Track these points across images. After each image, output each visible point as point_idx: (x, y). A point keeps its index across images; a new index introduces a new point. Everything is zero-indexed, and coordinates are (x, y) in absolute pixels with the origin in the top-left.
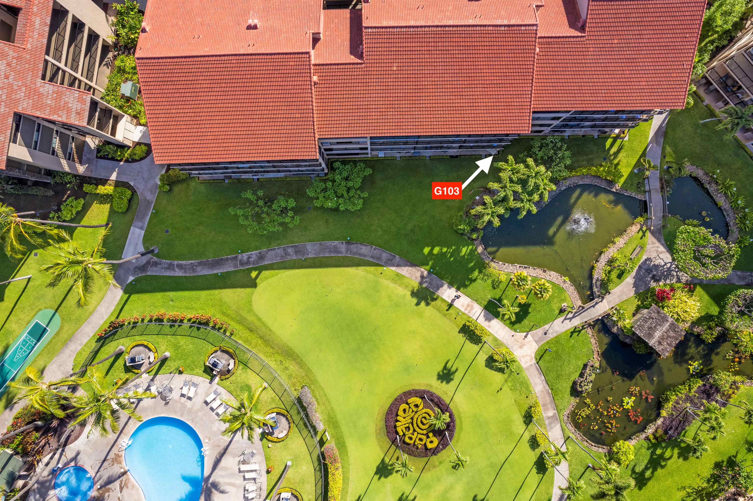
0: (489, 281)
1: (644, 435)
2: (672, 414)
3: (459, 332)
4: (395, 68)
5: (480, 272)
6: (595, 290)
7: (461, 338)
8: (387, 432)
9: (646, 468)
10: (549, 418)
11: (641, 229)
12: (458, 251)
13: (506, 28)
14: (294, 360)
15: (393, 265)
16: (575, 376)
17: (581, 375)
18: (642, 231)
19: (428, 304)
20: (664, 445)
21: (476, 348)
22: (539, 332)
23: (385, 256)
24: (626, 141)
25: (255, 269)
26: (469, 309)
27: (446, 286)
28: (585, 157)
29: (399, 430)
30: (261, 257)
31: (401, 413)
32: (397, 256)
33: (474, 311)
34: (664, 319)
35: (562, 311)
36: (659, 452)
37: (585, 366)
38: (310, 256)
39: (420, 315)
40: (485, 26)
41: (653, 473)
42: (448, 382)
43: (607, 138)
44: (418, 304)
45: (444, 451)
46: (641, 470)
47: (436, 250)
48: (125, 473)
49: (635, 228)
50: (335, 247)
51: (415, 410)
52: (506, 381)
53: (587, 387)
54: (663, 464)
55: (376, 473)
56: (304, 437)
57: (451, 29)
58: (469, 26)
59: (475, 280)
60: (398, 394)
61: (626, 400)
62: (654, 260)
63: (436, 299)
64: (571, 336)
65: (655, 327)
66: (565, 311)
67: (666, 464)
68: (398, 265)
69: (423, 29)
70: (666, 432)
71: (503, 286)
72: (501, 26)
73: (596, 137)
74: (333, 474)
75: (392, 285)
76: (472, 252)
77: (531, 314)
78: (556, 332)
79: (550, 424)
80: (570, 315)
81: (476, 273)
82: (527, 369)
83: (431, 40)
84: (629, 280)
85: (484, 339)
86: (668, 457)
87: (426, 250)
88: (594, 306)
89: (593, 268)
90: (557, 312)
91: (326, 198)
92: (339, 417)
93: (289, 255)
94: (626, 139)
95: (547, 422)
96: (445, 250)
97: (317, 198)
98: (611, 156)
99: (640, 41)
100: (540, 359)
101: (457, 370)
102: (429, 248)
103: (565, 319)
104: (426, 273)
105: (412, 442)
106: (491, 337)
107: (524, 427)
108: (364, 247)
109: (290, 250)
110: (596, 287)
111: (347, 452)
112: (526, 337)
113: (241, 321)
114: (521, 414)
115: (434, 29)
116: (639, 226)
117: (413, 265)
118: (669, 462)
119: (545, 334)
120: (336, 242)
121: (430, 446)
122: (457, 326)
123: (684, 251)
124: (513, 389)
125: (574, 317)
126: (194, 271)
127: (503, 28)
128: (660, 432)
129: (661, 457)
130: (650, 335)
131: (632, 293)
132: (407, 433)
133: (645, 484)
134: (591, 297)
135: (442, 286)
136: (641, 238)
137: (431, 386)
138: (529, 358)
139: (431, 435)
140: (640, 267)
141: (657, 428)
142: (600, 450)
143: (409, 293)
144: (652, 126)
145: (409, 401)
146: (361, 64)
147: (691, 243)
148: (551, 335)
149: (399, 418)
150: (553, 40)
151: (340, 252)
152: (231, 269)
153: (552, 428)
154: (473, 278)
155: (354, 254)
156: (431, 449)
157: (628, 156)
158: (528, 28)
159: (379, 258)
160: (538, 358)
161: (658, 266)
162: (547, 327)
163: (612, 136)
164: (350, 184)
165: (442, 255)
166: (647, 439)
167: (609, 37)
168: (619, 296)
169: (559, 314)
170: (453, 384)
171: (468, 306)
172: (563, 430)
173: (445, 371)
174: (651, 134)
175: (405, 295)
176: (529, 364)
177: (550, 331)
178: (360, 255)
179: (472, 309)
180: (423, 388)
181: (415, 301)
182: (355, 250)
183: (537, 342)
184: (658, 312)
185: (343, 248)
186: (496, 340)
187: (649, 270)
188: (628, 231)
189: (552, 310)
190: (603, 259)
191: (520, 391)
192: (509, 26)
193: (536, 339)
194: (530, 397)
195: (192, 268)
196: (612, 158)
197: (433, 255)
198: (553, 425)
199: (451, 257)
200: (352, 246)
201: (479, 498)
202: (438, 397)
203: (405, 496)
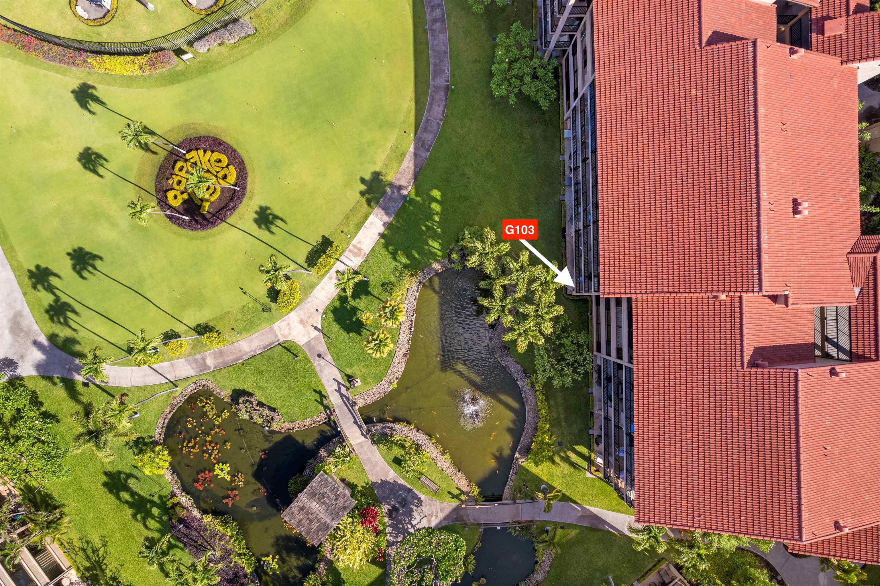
0: (393, 279)
1: (177, 491)
2: (207, 530)
3: (323, 237)
4: (693, 92)
5: (406, 266)
6: (379, 426)
7: (315, 239)
8: (190, 139)
9: (133, 494)
10: (204, 359)
11: (462, 493)
12: (435, 236)
13: (755, 247)
14: (291, 17)
15: (416, 149)
16: (260, 396)
17: (261, 404)
18: (460, 494)
19: (362, 193)
20: (165, 518)
21: (302, 259)
22: (322, 347)
23: (429, 137)
24: (585, 474)
26: (356, 251)
27: (387, 219)
28: (562, 416)
29: (193, 153)
31: (216, 156)
32: (428, 154)
33: (352, 258)
34: (336, 515)
35: (350, 378)
36: (155, 511)
37: (274, 410)
38: (430, 39)
39: (347, 184)
40: (758, 215)
41: (127, 502)
42: (256, 221)
43: (590, 448)
44: (363, 181)
45: (163, 215)
46: (131, 486)
47: (436, 207)
49: (463, 484)
50: (442, 71)
51: (220, 175)
52: (256, 300)
53: (244, 410)
54: (139, 517)
56: (188, 29)
57: (753, 166)
58: (758, 192)
59: (395, 259)
60: (241, 154)
61: (227, 468)
62: (419, 510)
63: (369, 205)
64: (315, 390)
65: (324, 503)
66: (350, 382)
67: (137, 520)
68: (416, 155)
69: (752, 126)
70: (181, 521)
71: (385, 296)
72: (759, 238)
73: (591, 432)
74: (134, 62)
75: (389, 145)
76: (433, 256)
77: (347, 336)
78: (321, 371)
79: (196, 361)
80: (343, 390)
81: (405, 260)
82: (272, 329)
83: (736, 140)
84: (392, 475)
85: (313, 271)
86: (148, 523)
87: (436, 194)
88: (356, 422)
89: (409, 423)
90: (349, 372)
91: (508, 49)
92: (212, 75)
93: (432, 11)
94: (588, 475)
95: (198, 356)
96: (437, 218)
97: (508, 37)
98: (565, 452)
99: (736, 450)
100: (284, 347)
101: (272, 233)
102: (439, 198)
103: (339, 384)
104: (405, 192)
105: (176, 171)
106: (316, 280)
107: (193, 325)
108: (441, 108)
109: (438, 12)
110: (383, 428)
111: (165, 85)
112: (316, 328)
114: (210, 320)
115: (753, 142)
116: (466, 489)
117: (416, 175)
118: (140, 526)
119: (319, 356)
120: (448, 73)
121: (170, 195)
122: (332, 234)
123: (430, 543)
124: (244, 310)
125: (342, 395)
127: (755, 241)
128: (183, 514)
129: (148, 514)
130: (312, 495)
131: (374, 478)
132: (189, 164)
133: (111, 491)
134: (368, 421)
135: (387, 214)
136: (449, 493)
137: (251, 198)
138: (286, 332)
139: (185, 196)
140: (410, 490)
141: (187, 509)
142: (158, 430)
143: (378, 169)
144: (605, 511)
145: (231, 168)
146: (700, 44)
147: (440, 553)
148: (317, 363)
149: (209, 153)
150: (738, 321)
151: (434, 78)
153: (190, 364)
154: (397, 257)
155: (433, 97)
156: (166, 197)
157: (564, 476)
158: (756, 278)
159: (425, 130)
160: (286, 345)
161: (411, 515)
162: (329, 357)
163: (592, 454)
164: (527, 79)
165: (429, 215)
166: (173, 495)
167: (741, 404)
168: (369, 460)
169: (346, 375)
170: (254, 228)
171: (360, 249)
172: (187, 378)
173: (271, 217)
174: (594, 510)
175: (375, 163)
176: (278, 332)
177: (322, 363)
178: (431, 104)
179: (356, 255)
180: (249, 187)
181: (367, 177)
182: (437, 97)
183: (308, 343)
184: (345, 508)
185: (441, 82)
186: (313, 287)
187: (404, 503)
188: (460, 474)
189: (352, 366)
190: (421, 438)
191: (241, 320)
192: (759, 250)
193: (313, 343)
194: (233, 333)
196: (562, 454)
197: (430, 203)
198: (194, 365)
199: (426, 226)
200: (442, 93)
201: (98, 263)
202: (236, 207)
203: (104, 162)
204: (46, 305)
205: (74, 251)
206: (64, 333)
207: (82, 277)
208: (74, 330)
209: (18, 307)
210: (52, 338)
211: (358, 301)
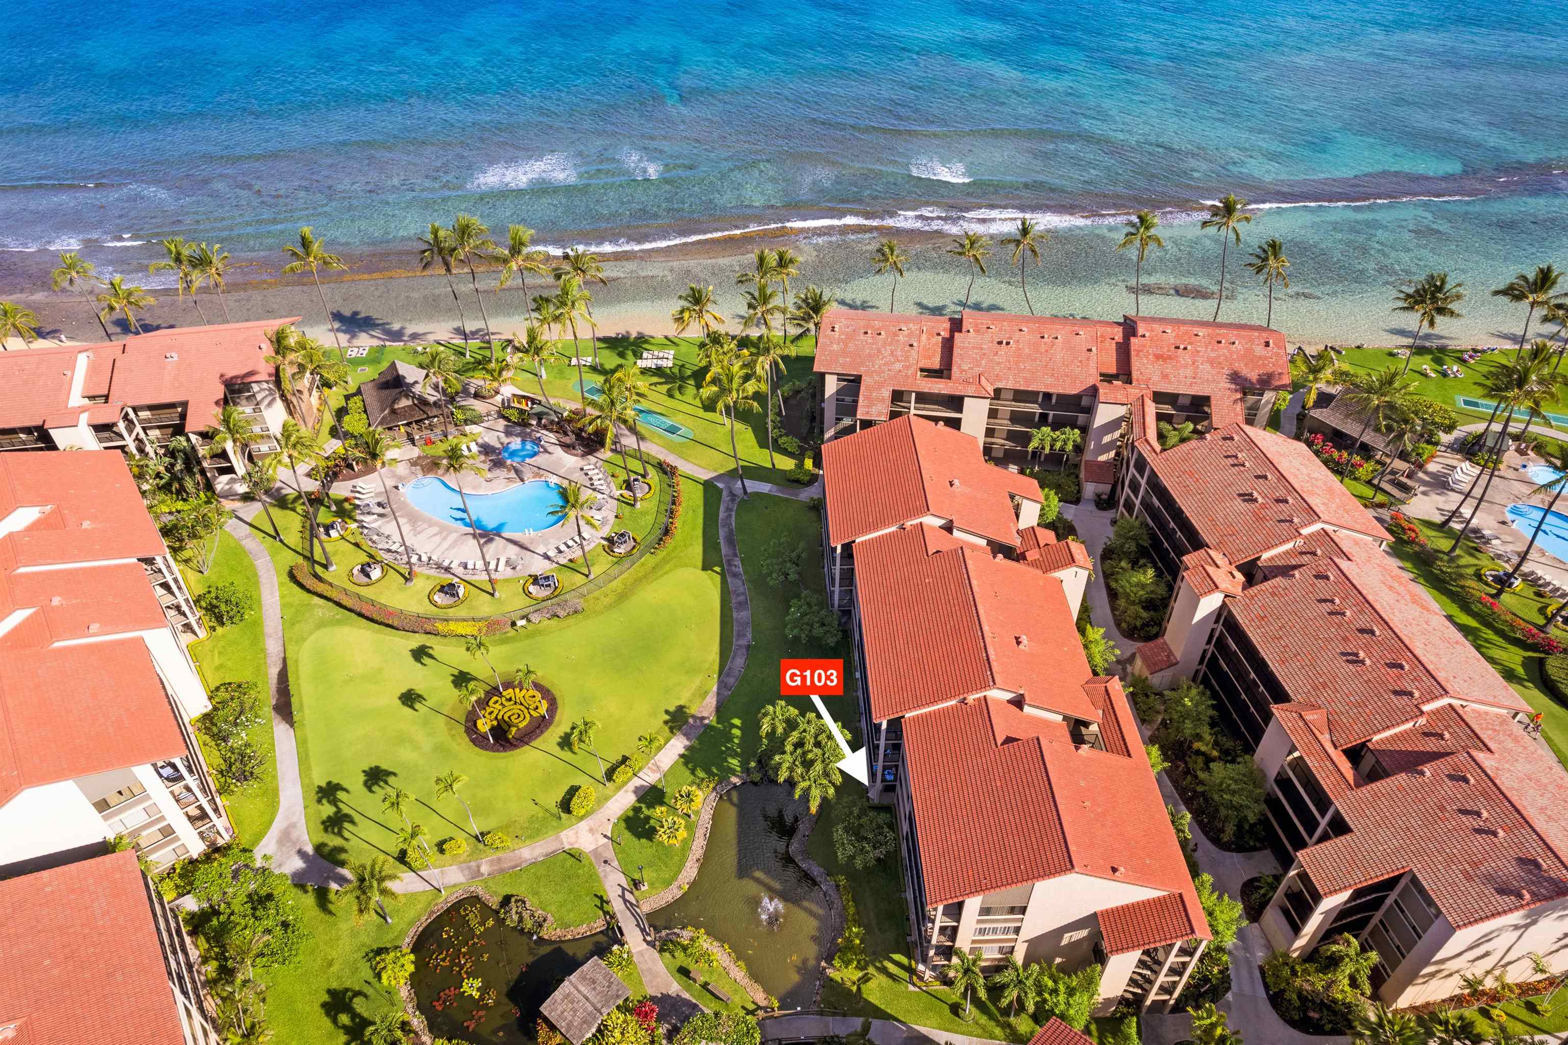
1: (412, 1009)
3: (622, 755)
5: (704, 780)
7: (615, 757)
8: (510, 681)
9: (354, 1016)
10: (478, 867)
11: (759, 1008)
12: (735, 755)
14: (615, 602)
15: (719, 689)
16: (533, 901)
18: (756, 1010)
19: (666, 722)
21: (598, 774)
22: (609, 854)
23: (731, 680)
24: (907, 988)
25: (723, 570)
26: (654, 768)
27: (687, 743)
29: (511, 691)
30: (735, 575)
31: (531, 693)
32: (730, 692)
33: (650, 773)
34: (606, 1003)
35: (636, 884)
38: (735, 615)
39: (652, 715)
42: (559, 744)
44: (667, 712)
45: (467, 739)
46: (355, 1006)
47: (737, 732)
48: (522, 480)
49: (760, 997)
50: (744, 635)
51: (532, 707)
52: (546, 810)
53: (514, 910)
55: (461, 672)
58: (981, 626)
59: (693, 773)
60: (554, 693)
61: (478, 983)
63: (672, 732)
64: (596, 895)
66: (636, 887)
68: (718, 694)
73: (909, 939)
75: (694, 686)
76: (733, 772)
77: (637, 842)
78: (605, 877)
79: (469, 868)
80: (628, 896)
81: (703, 775)
82: (558, 838)
84: (674, 987)
85: (609, 786)
87: (737, 722)
88: (638, 925)
89: (699, 928)
90: (637, 876)
91: (799, 607)
92: (539, 641)
93: (737, 597)
94: (912, 988)
95: (473, 864)
96: (736, 741)
98: (881, 962)
100: (569, 854)
101: (575, 753)
102: (739, 725)
103: (624, 889)
104: (707, 721)
105: (491, 703)
106: (611, 793)
107: (474, 832)
108: (742, 661)
109: (742, 598)
110: (667, 935)
112: (605, 836)
113: (665, 561)
114: (493, 828)
116: (763, 1003)
117: (719, 709)
119: (605, 862)
120: (750, 636)
121: (480, 723)
122: (631, 753)
124: (532, 819)
125: (625, 901)
126: (723, 526)
131: (652, 992)
132: (505, 699)
133: (328, 1014)
134: (654, 927)
135: (688, 739)
137: (558, 726)
138: (573, 840)
139: (495, 723)
140: (695, 1007)
141: (416, 1033)
142: (407, 940)
143: (682, 703)
145: (544, 702)
148: (601, 869)
149: (524, 691)
150: (988, 717)
151: (737, 640)
152: (724, 552)
153: (462, 871)
154: (695, 772)
155: (736, 652)
156: (475, 725)
157: (882, 989)
159: (728, 675)
160: (571, 852)
162: (615, 863)
163: (913, 963)
164: (816, 625)
165: (730, 738)
168: (649, 970)
169: (633, 880)
170: (557, 750)
171: (658, 767)
172: (454, 886)
174: (922, 1029)
175: (679, 699)
176: (565, 840)
177: (608, 868)
178: (734, 658)
179: (653, 771)
180: (557, 718)
181: (672, 709)
182: (740, 652)
183: (596, 850)
184: (618, 996)
185: (743, 642)
186: (607, 799)
188: (756, 986)
189: (640, 870)
190: (711, 945)
191: (527, 828)
193: (600, 850)
194: (517, 841)
195: (727, 524)
196: (878, 964)
197: (730, 729)
198: (466, 872)
199: (726, 747)
200: (744, 651)
201: (391, 780)
202: (542, 732)
203: (423, 700)
204: (324, 817)
205: (371, 769)
206: (334, 841)
207: (371, 790)
208: (346, 839)
209: (294, 819)
210: (319, 848)
211: (652, 810)
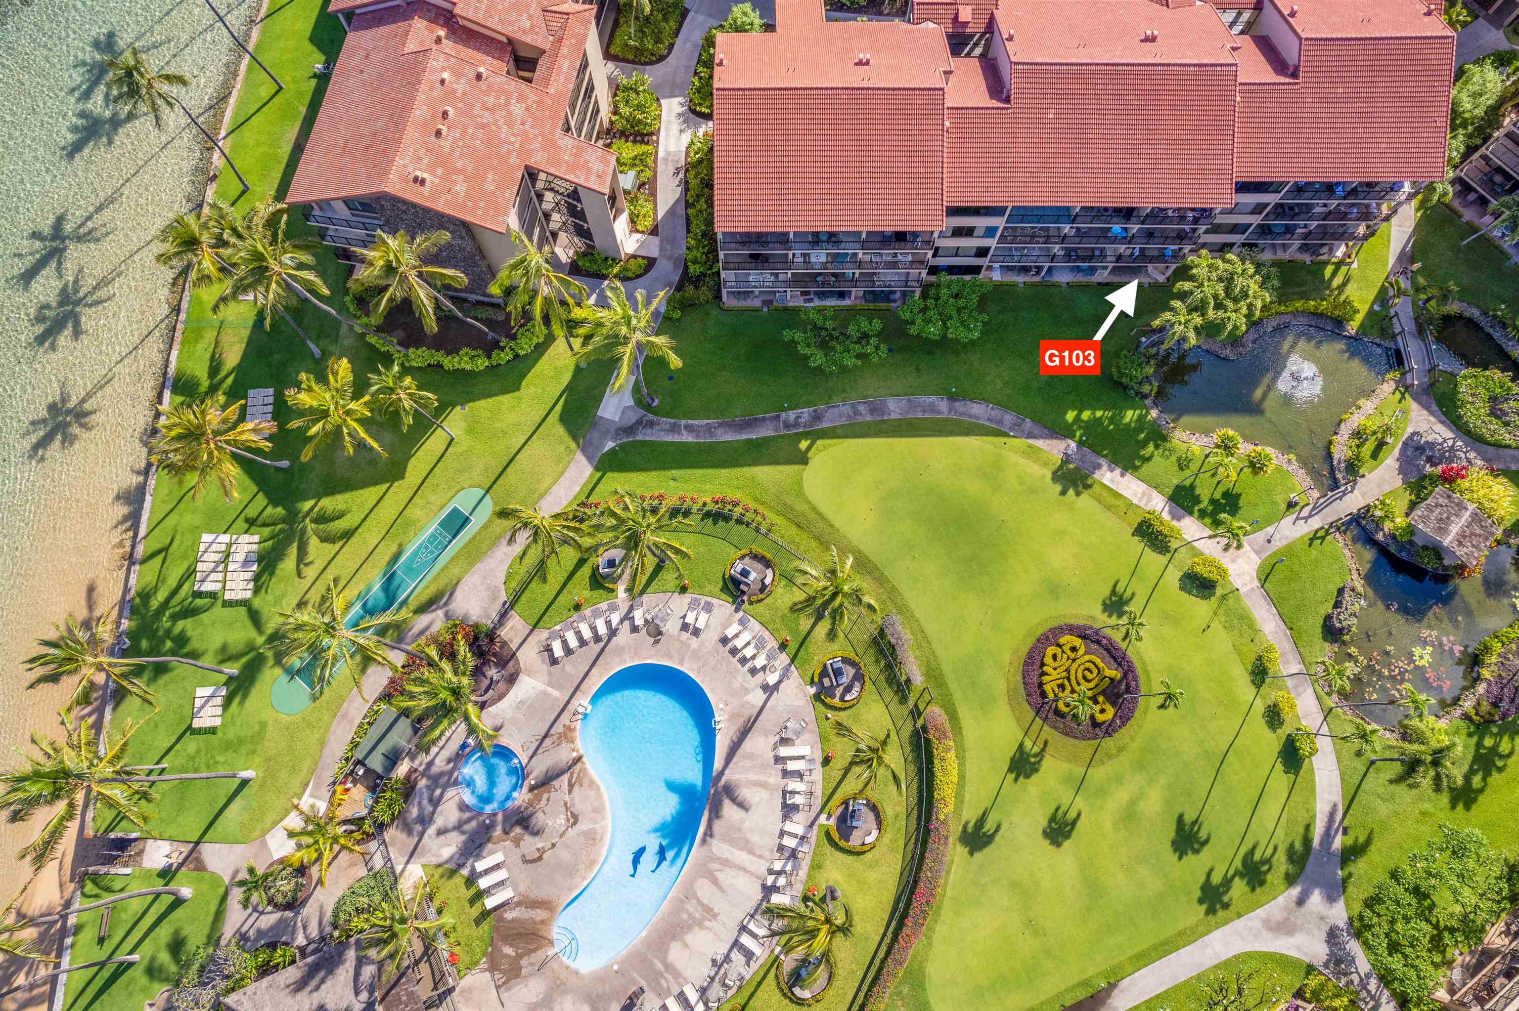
0: (1174, 459)
1: (1459, 712)
2: (1500, 675)
3: (1133, 535)
4: (1051, 116)
5: (1157, 447)
6: (1339, 476)
7: (1137, 545)
8: (1027, 695)
9: (1472, 771)
10: (1292, 676)
11: (1397, 388)
12: (1120, 415)
13: (1197, 69)
14: (870, 573)
16: (1328, 608)
17: (1337, 605)
18: (1400, 391)
19: (1078, 494)
20: (1495, 729)
21: (1162, 560)
22: (1260, 537)
23: (1009, 418)
24: (1356, 268)
25: (805, 435)
26: (1146, 498)
27: (1105, 467)
28: (1297, 290)
29: (1048, 688)
30: (817, 417)
31: (1048, 660)
32: (1028, 420)
33: (1154, 503)
35: (1291, 505)
36: (1488, 742)
37: (1341, 591)
38: (893, 416)
39: (1071, 508)
40: (1169, 65)
41: (1484, 780)
42: (1120, 615)
43: (1326, 263)
44: (1063, 493)
45: (1123, 731)
46: (1463, 775)
47: (1086, 415)
49: (1387, 387)
50: (932, 404)
51: (1072, 656)
52: (1215, 613)
54: (1500, 764)
55: (1010, 770)
56: (887, 700)
57: (1125, 68)
58: (1148, 65)
59: (1149, 459)
60: (1042, 632)
62: (1424, 435)
63: (1091, 485)
64: (1310, 545)
65: (1448, 518)
66: (1296, 504)
67: (1504, 766)
68: (1030, 433)
69: (1089, 67)
70: (1495, 707)
71: (1194, 467)
72: (1189, 65)
73: (1309, 263)
74: (943, 759)
75: (1021, 461)
76: (1142, 417)
77: (1245, 508)
78: (1286, 538)
79: (1296, 686)
80: (1305, 512)
81: (1151, 447)
82: (1247, 595)
83: (1100, 81)
84: (1390, 461)
85: (1174, 545)
86: (1506, 752)
87: (1071, 415)
88: (1340, 498)
89: (1330, 443)
90: (1283, 506)
91: (928, 321)
92: (946, 669)
93: (861, 414)
94: (1355, 265)
95: (1289, 683)
96: (1099, 414)
97: (913, 323)
98: (1335, 289)
99: (1373, 90)
100: (1265, 580)
101: (1133, 595)
102: (1075, 412)
103: (1298, 518)
106: (1184, 544)
107: (1253, 690)
108: (975, 405)
109: (862, 408)
110: (1340, 471)
111: (960, 728)
113: (786, 511)
114: (1246, 669)
115: (1104, 68)
116: (1393, 384)
117: (1053, 432)
118: (1510, 762)
119: (1269, 541)
120: (934, 398)
121: (1100, 718)
122: (1130, 525)
123: (1472, 403)
124: (1228, 627)
125: (1310, 516)
126: (712, 434)
127: (1192, 69)
128: (1486, 705)
129: (1495, 751)
130: (1443, 531)
131: (1398, 482)
132: (1060, 695)
133: (1475, 801)
134: (1335, 485)
135: (1100, 466)
136: (1400, 402)
137: (1093, 620)
138: (1248, 578)
139: (1101, 699)
140: (1405, 444)
141: (1479, 700)
143: (1049, 475)
144: (1391, 250)
145: (1062, 641)
146: (1007, 109)
147: (1481, 390)
148: (1278, 544)
149: (1045, 669)
150: (1256, 87)
151: (939, 412)
152: (769, 433)
153: (1299, 694)
154: (1147, 456)
155: (961, 414)
156: (1104, 723)
158: (1224, 68)
159: (1000, 422)
160: (1263, 578)
161: (1433, 444)
162: (1270, 529)
163: (1334, 260)
165: (1095, 422)
166: (1465, 717)
167: (1331, 85)
168: (1379, 486)
169: (1288, 509)
171: (1143, 494)
172: (1318, 698)
173: (1114, 599)
174: (1392, 260)
175: (1043, 477)
176: (1248, 587)
177: (1277, 536)
178: (971, 416)
179: (1150, 499)
180: (1082, 622)
181: (1058, 488)
182: (962, 409)
183: (1257, 553)
184: (1449, 497)
185: (943, 405)
186: (1191, 547)
187: (1420, 449)
188: (1378, 391)
189: (1276, 503)
190: (1345, 431)
191: (1241, 631)
192: (1200, 65)
193: (1256, 547)
194: (1257, 640)
195: (709, 430)
196: (1337, 291)
197: (1083, 421)
198: (1301, 689)
199: (1109, 425)
200: (957, 404)
201: (1188, 818)
203: (1060, 812)
204: (1248, 889)
205: (1175, 850)
206: (1281, 865)
207: (1207, 841)
208: (1275, 848)
209: (1257, 924)
210: (1290, 880)
211: (1202, 498)
